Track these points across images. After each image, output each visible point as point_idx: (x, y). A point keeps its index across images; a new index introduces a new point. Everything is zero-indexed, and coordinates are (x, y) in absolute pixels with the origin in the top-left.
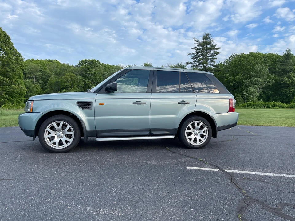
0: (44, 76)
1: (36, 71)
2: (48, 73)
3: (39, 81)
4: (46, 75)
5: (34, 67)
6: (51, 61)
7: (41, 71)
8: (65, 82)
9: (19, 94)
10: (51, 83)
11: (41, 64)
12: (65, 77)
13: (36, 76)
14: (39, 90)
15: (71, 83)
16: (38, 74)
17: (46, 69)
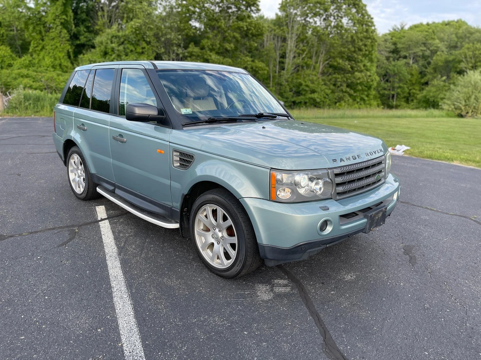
0: (428, 53)
1: (417, 44)
2: (436, 47)
3: (418, 62)
4: (431, 51)
5: (414, 39)
6: (448, 24)
7: (424, 44)
8: (460, 62)
9: (365, 86)
10: (436, 64)
11: (427, 31)
12: (461, 51)
13: (414, 53)
14: (415, 77)
15: (472, 63)
16: (419, 50)
17: (433, 39)
